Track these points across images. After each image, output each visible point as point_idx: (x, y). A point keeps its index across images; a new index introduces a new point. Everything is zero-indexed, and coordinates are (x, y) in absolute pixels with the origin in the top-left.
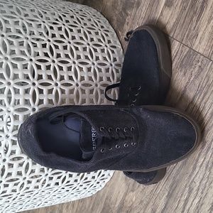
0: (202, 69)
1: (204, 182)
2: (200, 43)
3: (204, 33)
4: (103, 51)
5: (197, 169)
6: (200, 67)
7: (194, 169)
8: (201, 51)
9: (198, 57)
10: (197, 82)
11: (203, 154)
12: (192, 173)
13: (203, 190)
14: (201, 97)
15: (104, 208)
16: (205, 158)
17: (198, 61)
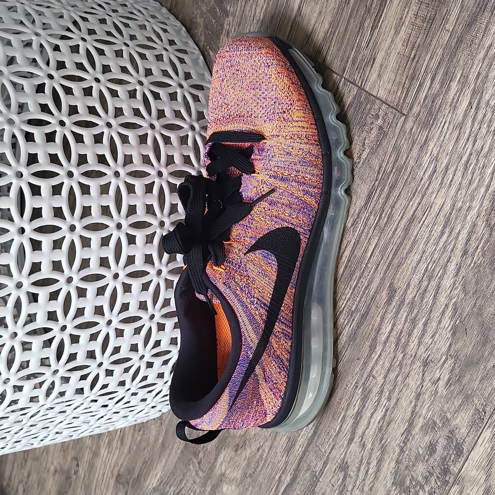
0: (385, 134)
1: (392, 376)
2: (379, 76)
3: (388, 55)
5: (379, 349)
6: (381, 128)
7: (373, 348)
8: (382, 94)
9: (376, 107)
10: (375, 163)
11: (389, 316)
12: (369, 356)
13: (391, 392)
14: (384, 195)
17: (377, 117)
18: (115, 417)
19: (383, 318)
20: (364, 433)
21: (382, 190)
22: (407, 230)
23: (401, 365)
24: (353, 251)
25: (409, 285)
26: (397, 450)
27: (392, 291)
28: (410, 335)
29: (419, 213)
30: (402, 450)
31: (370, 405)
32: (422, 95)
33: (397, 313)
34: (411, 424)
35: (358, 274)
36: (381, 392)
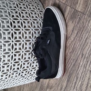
0: (80, 19)
1: (83, 74)
2: (79, 6)
3: (81, 1)
5: (80, 68)
7: (78, 68)
8: (80, 10)
9: (78, 13)
10: (78, 26)
11: (82, 60)
13: (83, 78)
14: (80, 33)
15: (41, 87)
16: (83, 62)
17: (79, 15)
18: (25, 82)
19: (80, 61)
20: (77, 87)
21: (80, 32)
22: (86, 41)
23: (85, 72)
24: (74, 46)
25: (86, 53)
27: (83, 55)
28: (87, 65)
29: (88, 37)
32: (89, 10)
34: (87, 85)
35: (75, 51)
36: (81, 78)
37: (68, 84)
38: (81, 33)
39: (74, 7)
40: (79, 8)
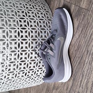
1: (88, 71)
2: (83, 3)
4: (42, 13)
5: (85, 65)
6: (84, 15)
7: (84, 65)
8: (84, 7)
9: (83, 10)
10: (83, 23)
11: (87, 57)
12: (83, 67)
13: (88, 75)
16: (88, 59)
17: (83, 12)
18: (32, 83)
19: (86, 58)
20: (83, 85)
22: (90, 37)
23: (90, 68)
24: (79, 43)
25: (91, 50)
26: (90, 89)
27: (88, 52)
30: (91, 89)
31: (84, 78)
33: (89, 56)
35: (80, 48)
36: (86, 75)
37: (74, 82)
38: (86, 30)
39: (78, 5)
40: (84, 5)
